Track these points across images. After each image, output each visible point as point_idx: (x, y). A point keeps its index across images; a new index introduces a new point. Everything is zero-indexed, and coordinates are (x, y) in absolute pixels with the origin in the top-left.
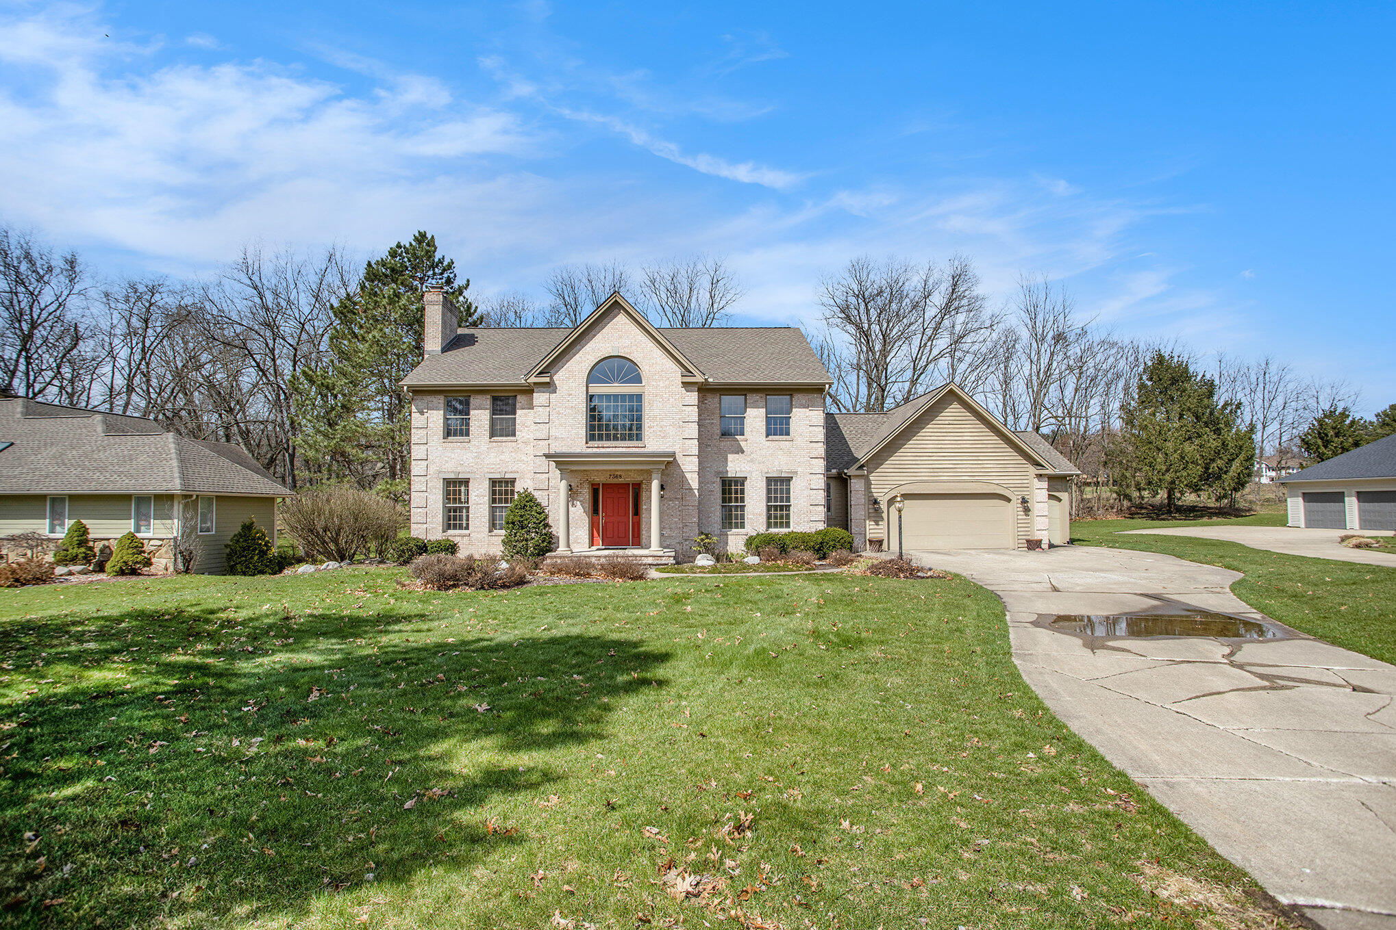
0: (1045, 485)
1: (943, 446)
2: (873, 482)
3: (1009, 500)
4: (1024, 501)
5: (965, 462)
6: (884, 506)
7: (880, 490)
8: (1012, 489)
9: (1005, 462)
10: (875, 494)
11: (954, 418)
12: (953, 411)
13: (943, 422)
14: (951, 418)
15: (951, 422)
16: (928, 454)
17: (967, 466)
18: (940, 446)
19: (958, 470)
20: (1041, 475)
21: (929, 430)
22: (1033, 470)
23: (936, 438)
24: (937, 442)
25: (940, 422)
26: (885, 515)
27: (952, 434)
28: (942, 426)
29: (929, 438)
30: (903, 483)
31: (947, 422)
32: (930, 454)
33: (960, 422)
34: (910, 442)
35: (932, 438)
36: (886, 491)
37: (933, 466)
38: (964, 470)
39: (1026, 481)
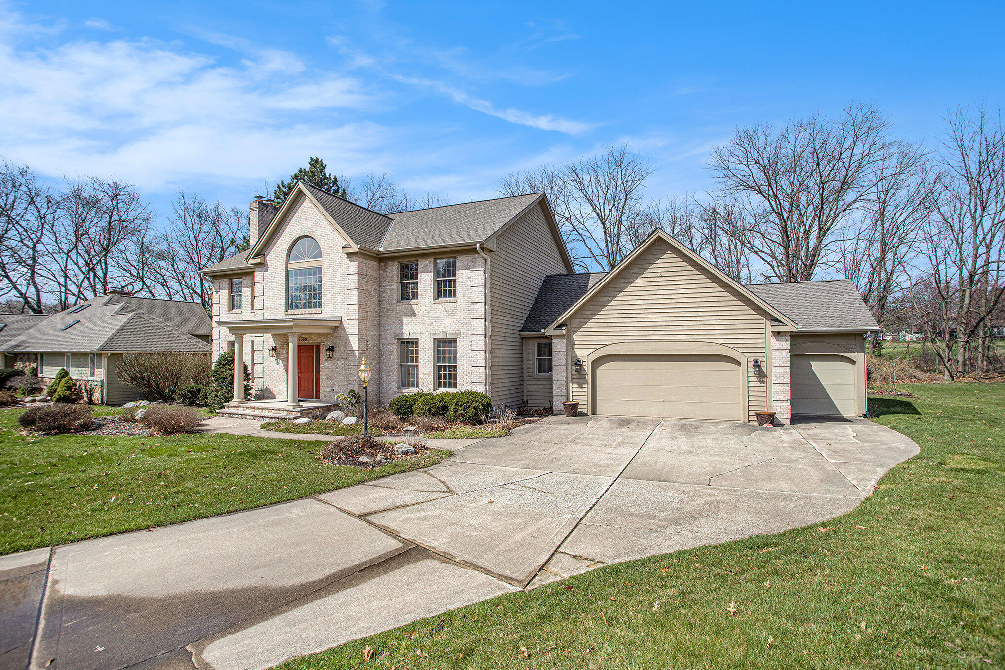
0: (786, 345)
1: (654, 302)
2: (576, 342)
3: (739, 364)
4: (757, 365)
5: (681, 319)
6: (588, 368)
7: (584, 351)
8: (741, 350)
9: (732, 318)
10: (578, 355)
11: (667, 269)
12: (665, 262)
13: (654, 275)
14: (663, 270)
15: (663, 274)
16: (636, 311)
17: (684, 323)
18: (650, 302)
19: (673, 328)
20: (779, 333)
21: (638, 284)
22: (769, 328)
23: (646, 293)
24: (647, 297)
25: (650, 275)
26: (589, 378)
27: (665, 288)
28: (653, 279)
29: (638, 293)
30: (608, 343)
31: (659, 275)
32: (639, 311)
33: (675, 274)
34: (617, 298)
35: (642, 293)
36: (590, 351)
37: (642, 324)
38: (680, 328)
39: (761, 341)
